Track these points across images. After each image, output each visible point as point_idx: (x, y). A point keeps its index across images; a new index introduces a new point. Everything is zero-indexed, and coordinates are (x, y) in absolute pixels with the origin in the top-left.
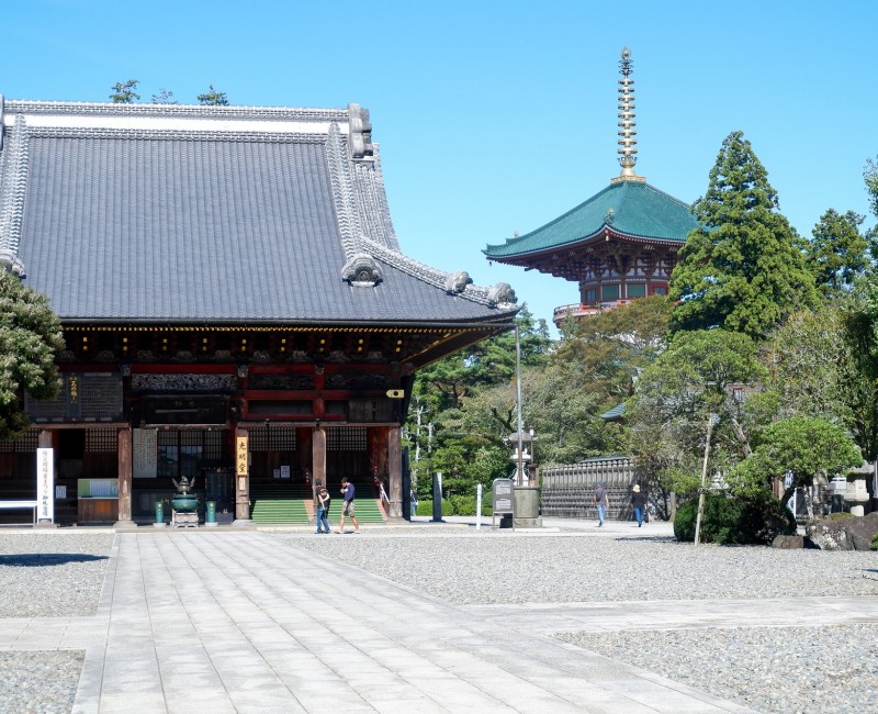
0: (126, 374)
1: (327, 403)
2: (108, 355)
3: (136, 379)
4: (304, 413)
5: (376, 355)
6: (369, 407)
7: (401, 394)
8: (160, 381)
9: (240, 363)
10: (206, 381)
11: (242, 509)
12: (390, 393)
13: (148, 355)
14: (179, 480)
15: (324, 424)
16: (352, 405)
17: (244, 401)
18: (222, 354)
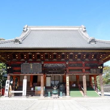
0: (43, 63)
1: (85, 70)
2: (39, 60)
3: (45, 64)
4: (80, 72)
5: (95, 60)
6: (95, 70)
7: (101, 67)
8: (50, 65)
9: (66, 61)
10: (59, 65)
11: (68, 93)
12: (99, 67)
13: (47, 60)
14: (54, 87)
15: (85, 74)
16: (91, 70)
17: (68, 69)
18: (63, 60)
